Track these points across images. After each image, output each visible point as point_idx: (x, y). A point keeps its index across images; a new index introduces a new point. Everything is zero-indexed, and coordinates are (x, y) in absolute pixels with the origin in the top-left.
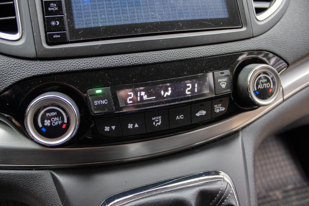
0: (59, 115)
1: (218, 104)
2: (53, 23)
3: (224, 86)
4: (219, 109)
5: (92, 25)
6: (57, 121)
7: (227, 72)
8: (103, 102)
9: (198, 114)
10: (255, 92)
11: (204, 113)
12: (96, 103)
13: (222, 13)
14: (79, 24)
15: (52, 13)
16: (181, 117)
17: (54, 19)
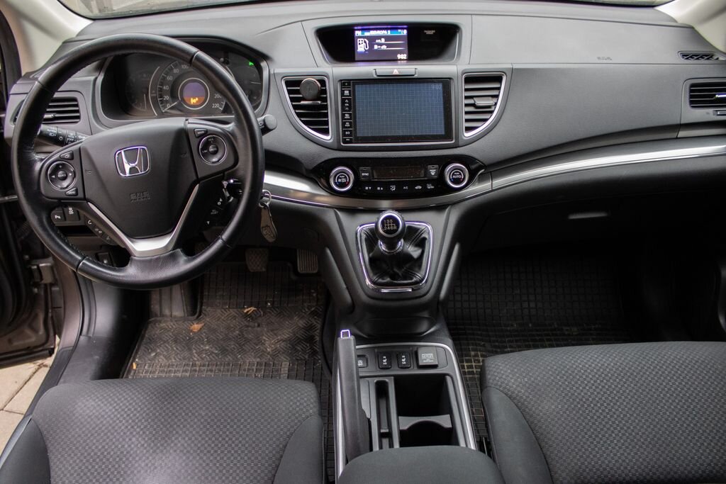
0: (345, 177)
1: (429, 183)
2: (347, 133)
3: (433, 174)
4: (430, 187)
5: (366, 135)
6: (344, 180)
7: (436, 166)
8: (367, 174)
9: (416, 188)
10: (450, 179)
11: (420, 187)
12: (363, 174)
13: (442, 131)
14: (359, 134)
15: (347, 127)
16: (407, 188)
17: (347, 131)
